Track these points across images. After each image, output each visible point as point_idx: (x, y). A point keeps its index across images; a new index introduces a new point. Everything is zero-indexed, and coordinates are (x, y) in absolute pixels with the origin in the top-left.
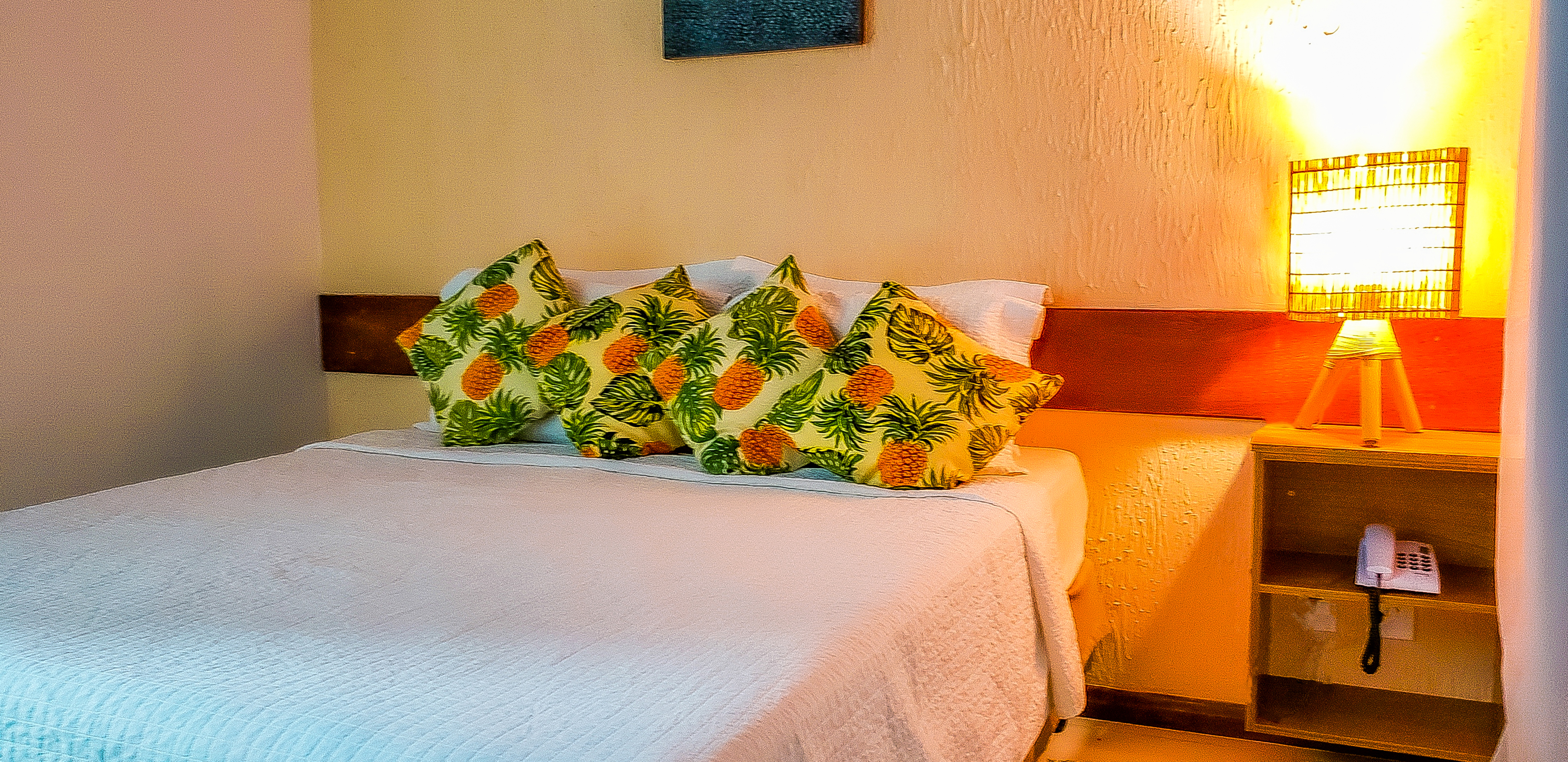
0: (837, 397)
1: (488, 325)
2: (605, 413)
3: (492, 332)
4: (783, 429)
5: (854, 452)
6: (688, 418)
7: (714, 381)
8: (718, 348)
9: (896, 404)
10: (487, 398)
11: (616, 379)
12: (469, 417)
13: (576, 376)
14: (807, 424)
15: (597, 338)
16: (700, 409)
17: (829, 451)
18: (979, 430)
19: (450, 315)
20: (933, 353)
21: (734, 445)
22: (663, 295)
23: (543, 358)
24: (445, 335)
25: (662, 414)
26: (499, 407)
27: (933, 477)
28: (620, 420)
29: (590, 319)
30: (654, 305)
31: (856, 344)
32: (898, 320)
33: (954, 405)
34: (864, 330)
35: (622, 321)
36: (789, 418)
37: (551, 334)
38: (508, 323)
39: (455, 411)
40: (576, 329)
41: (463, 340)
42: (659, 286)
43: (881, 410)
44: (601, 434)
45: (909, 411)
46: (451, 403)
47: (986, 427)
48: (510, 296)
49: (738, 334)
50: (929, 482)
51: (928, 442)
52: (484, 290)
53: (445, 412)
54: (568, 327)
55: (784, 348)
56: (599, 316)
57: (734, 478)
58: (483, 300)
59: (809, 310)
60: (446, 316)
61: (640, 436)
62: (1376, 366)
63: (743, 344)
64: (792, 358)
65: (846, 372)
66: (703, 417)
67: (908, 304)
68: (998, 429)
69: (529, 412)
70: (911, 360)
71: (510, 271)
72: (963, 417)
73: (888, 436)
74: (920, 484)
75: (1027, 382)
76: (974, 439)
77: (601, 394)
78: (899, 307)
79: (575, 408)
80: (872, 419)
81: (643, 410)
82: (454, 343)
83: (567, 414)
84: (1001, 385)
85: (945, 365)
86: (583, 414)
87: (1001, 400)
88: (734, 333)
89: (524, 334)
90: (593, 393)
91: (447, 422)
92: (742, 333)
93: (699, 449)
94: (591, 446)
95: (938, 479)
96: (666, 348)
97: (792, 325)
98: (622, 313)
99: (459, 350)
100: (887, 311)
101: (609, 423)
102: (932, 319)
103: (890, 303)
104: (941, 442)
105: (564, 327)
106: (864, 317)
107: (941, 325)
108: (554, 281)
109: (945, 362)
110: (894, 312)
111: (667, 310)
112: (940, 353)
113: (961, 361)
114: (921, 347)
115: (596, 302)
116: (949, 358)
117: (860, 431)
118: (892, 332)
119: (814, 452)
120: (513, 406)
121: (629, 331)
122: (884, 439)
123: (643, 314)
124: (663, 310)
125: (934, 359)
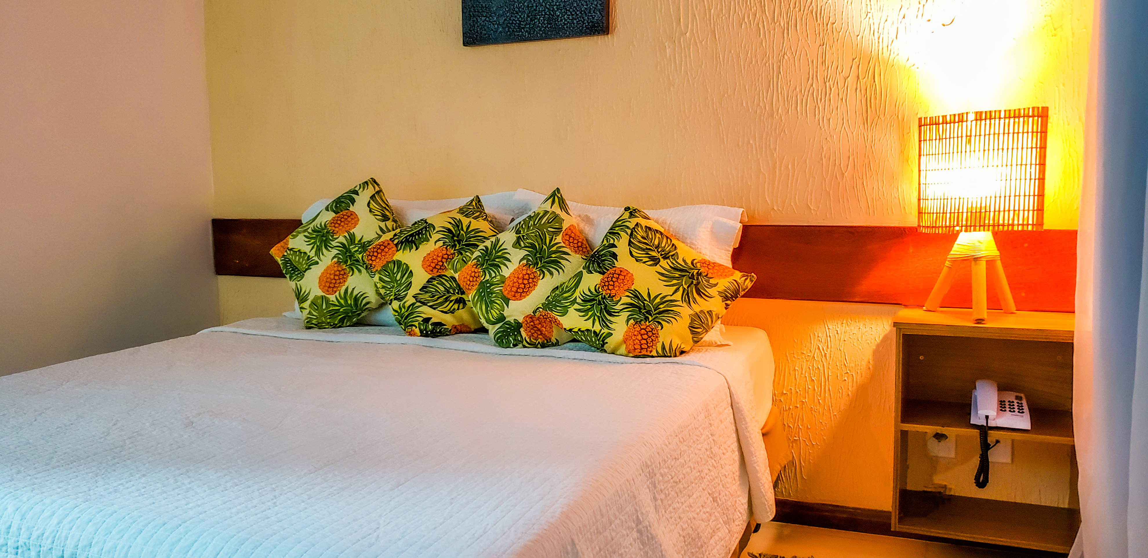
0: (593, 290)
1: (336, 241)
2: (424, 304)
3: (341, 245)
4: (554, 314)
5: (606, 331)
6: (484, 307)
7: (503, 281)
8: (507, 256)
9: (636, 295)
10: (337, 294)
11: (431, 278)
12: (324, 307)
13: (402, 277)
14: (571, 310)
15: (417, 249)
16: (493, 301)
17: (587, 330)
18: (697, 313)
19: (309, 233)
20: (662, 258)
21: (518, 325)
22: (464, 217)
23: (378, 265)
24: (306, 248)
25: (465, 303)
26: (346, 301)
27: (663, 348)
28: (434, 309)
29: (412, 235)
30: (458, 224)
31: (607, 252)
32: (636, 234)
33: (678, 296)
34: (612, 242)
35: (435, 237)
36: (558, 306)
37: (383, 246)
38: (352, 238)
39: (313, 303)
40: (402, 243)
41: (319, 251)
42: (461, 211)
43: (625, 300)
44: (421, 319)
45: (645, 300)
46: (311, 298)
47: (702, 311)
48: (353, 218)
49: (520, 245)
50: (660, 352)
51: (659, 323)
52: (334, 215)
53: (306, 305)
54: (396, 242)
55: (553, 256)
56: (419, 233)
57: (519, 350)
58: (334, 222)
59: (571, 228)
60: (306, 234)
61: (449, 320)
62: (983, 264)
63: (523, 253)
64: (560, 262)
65: (600, 272)
66: (495, 306)
67: (644, 222)
68: (710, 312)
69: (368, 303)
70: (647, 263)
71: (353, 201)
72: (685, 305)
73: (631, 318)
74: (654, 353)
75: (730, 279)
76: (692, 320)
77: (420, 290)
78: (637, 224)
79: (401, 301)
80: (618, 307)
81: (451, 301)
82: (312, 254)
83: (396, 304)
84: (712, 281)
85: (670, 266)
86: (407, 305)
87: (712, 291)
88: (517, 244)
89: (364, 246)
90: (415, 290)
91: (307, 311)
92: (522, 245)
93: (493, 329)
94: (414, 328)
95: (667, 349)
96: (468, 256)
97: (559, 239)
98: (435, 231)
99: (316, 259)
100: (628, 227)
101: (426, 311)
102: (661, 234)
103: (630, 222)
104: (668, 322)
105: (393, 241)
106: (612, 232)
107: (667, 238)
108: (385, 208)
109: (672, 266)
110: (634, 228)
111: (467, 229)
112: (668, 258)
113: (683, 264)
114: (653, 254)
115: (416, 223)
116: (674, 262)
117: (611, 315)
118: (633, 243)
119: (577, 331)
120: (356, 299)
121: (440, 243)
122: (628, 320)
123: (449, 231)
124: (465, 229)
125: (663, 263)
